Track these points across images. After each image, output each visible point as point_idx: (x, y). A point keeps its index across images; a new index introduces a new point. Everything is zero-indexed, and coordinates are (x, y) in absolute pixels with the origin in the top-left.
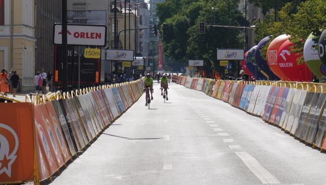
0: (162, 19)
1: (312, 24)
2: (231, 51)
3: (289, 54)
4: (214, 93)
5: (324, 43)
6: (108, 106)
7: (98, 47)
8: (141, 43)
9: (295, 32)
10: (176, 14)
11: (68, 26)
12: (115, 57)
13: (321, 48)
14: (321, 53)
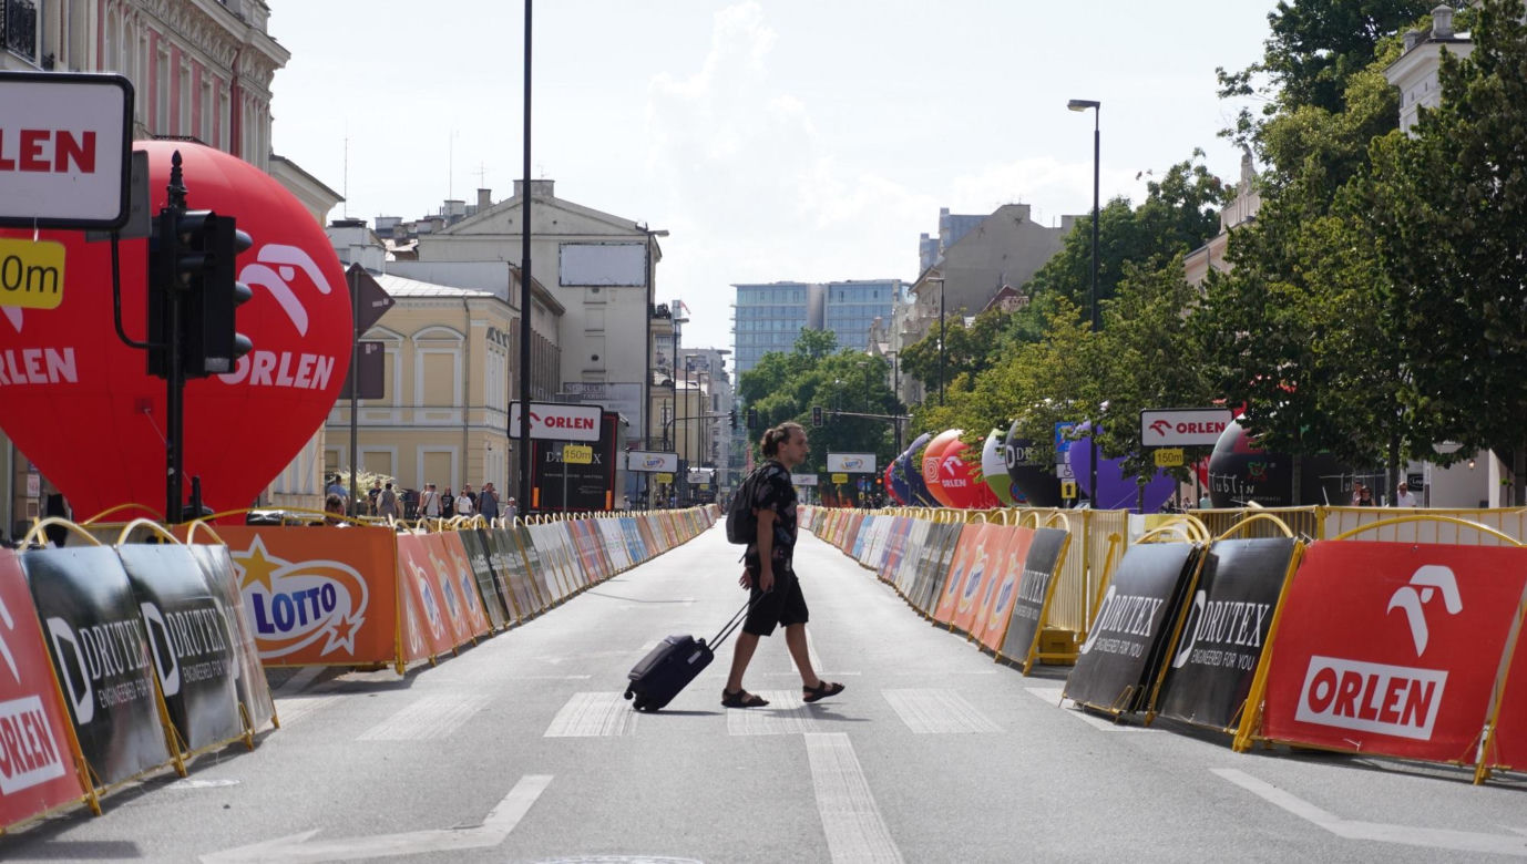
0: (750, 400)
1: (995, 409)
2: (852, 457)
3: (959, 464)
4: (824, 532)
5: (1016, 443)
6: (603, 549)
7: (589, 443)
8: (715, 444)
9: (970, 424)
10: (774, 392)
11: (532, 406)
12: (644, 465)
13: (1010, 453)
14: (1010, 461)
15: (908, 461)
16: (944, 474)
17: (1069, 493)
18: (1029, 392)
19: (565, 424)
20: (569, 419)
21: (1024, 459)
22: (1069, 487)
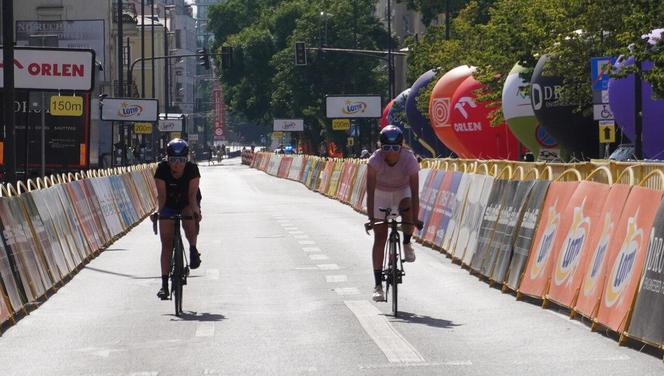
0: (221, 37)
1: (518, 43)
2: (354, 100)
3: (473, 104)
4: (323, 186)
5: (542, 81)
6: (99, 213)
7: (79, 93)
8: (179, 85)
9: (485, 61)
10: (249, 26)
11: (15, 51)
12: (120, 114)
13: (536, 91)
14: (537, 101)
15: (411, 102)
16: (456, 116)
17: (607, 137)
18: (558, 24)
19: (51, 71)
20: (56, 66)
21: (553, 100)
22: (607, 130)
